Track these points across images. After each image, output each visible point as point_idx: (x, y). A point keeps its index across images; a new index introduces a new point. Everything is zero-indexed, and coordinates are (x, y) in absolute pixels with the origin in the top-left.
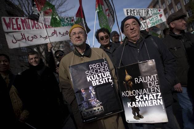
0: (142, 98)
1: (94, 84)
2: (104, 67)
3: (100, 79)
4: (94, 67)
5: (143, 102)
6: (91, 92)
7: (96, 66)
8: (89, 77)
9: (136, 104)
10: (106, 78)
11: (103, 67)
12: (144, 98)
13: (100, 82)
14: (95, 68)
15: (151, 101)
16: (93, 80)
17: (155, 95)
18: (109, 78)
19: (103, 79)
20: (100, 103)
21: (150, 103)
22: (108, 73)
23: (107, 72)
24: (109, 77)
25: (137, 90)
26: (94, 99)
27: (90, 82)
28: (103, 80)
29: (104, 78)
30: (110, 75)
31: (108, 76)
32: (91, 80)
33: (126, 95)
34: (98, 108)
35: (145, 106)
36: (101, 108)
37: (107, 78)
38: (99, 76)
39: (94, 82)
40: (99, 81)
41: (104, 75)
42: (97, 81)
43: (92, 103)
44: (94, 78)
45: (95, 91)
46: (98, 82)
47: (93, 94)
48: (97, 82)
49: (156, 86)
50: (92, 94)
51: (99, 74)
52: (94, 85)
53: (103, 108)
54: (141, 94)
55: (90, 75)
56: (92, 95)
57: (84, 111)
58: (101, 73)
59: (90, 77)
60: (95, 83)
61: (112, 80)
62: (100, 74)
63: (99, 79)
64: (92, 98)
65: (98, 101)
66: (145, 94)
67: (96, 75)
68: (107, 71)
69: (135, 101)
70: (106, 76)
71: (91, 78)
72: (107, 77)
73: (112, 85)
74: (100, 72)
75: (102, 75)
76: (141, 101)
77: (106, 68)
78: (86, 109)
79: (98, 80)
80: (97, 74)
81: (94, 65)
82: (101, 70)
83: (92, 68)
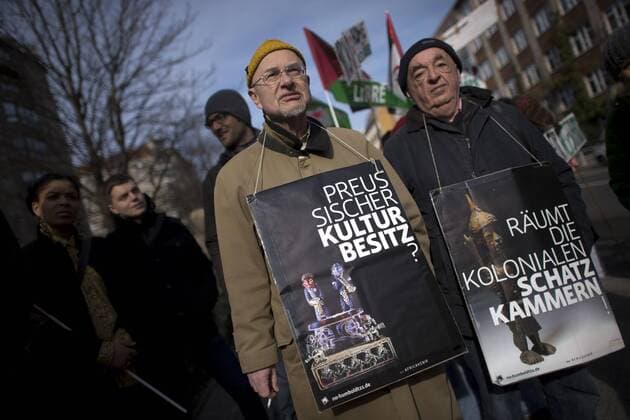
0: (541, 282)
1: (349, 255)
2: (378, 189)
3: (368, 234)
4: (340, 192)
5: (547, 295)
6: (340, 286)
7: (349, 190)
8: (325, 229)
9: (522, 306)
10: (391, 232)
11: (373, 192)
12: (549, 279)
13: (368, 247)
14: (346, 196)
15: (570, 287)
16: (342, 242)
17: (575, 265)
18: (402, 231)
19: (380, 234)
20: (379, 327)
21: (569, 295)
22: (395, 212)
23: (390, 210)
24: (399, 228)
25: (520, 259)
26: (354, 313)
27: (334, 249)
28: (377, 239)
29: (382, 230)
30: (403, 220)
31: (395, 223)
32: (335, 241)
33: (479, 283)
34: (372, 345)
35: (557, 306)
36: (385, 345)
37: (393, 230)
38: (362, 226)
39: (346, 248)
40: (365, 243)
41: (383, 222)
42: (356, 242)
43: (349, 329)
44: (345, 233)
45: (354, 282)
46: (363, 247)
47: (348, 294)
48: (360, 248)
49: (573, 239)
50: (343, 293)
51: (361, 219)
52: (347, 259)
53: (391, 345)
54: (535, 270)
55: (328, 224)
56: (346, 299)
57: (320, 362)
58: (371, 212)
59: (329, 228)
60: (350, 250)
61: (412, 238)
62: (365, 218)
63: (365, 236)
64: (347, 308)
65: (368, 317)
66: (550, 267)
67: (353, 221)
68: (392, 204)
69: (518, 297)
70: (387, 224)
71: (334, 233)
72: (391, 226)
73: (413, 253)
74: (367, 210)
75: (372, 220)
76: (542, 294)
77: (387, 194)
78: (328, 353)
79: (362, 240)
80: (357, 219)
81: (342, 187)
82: (368, 202)
83: (335, 198)
